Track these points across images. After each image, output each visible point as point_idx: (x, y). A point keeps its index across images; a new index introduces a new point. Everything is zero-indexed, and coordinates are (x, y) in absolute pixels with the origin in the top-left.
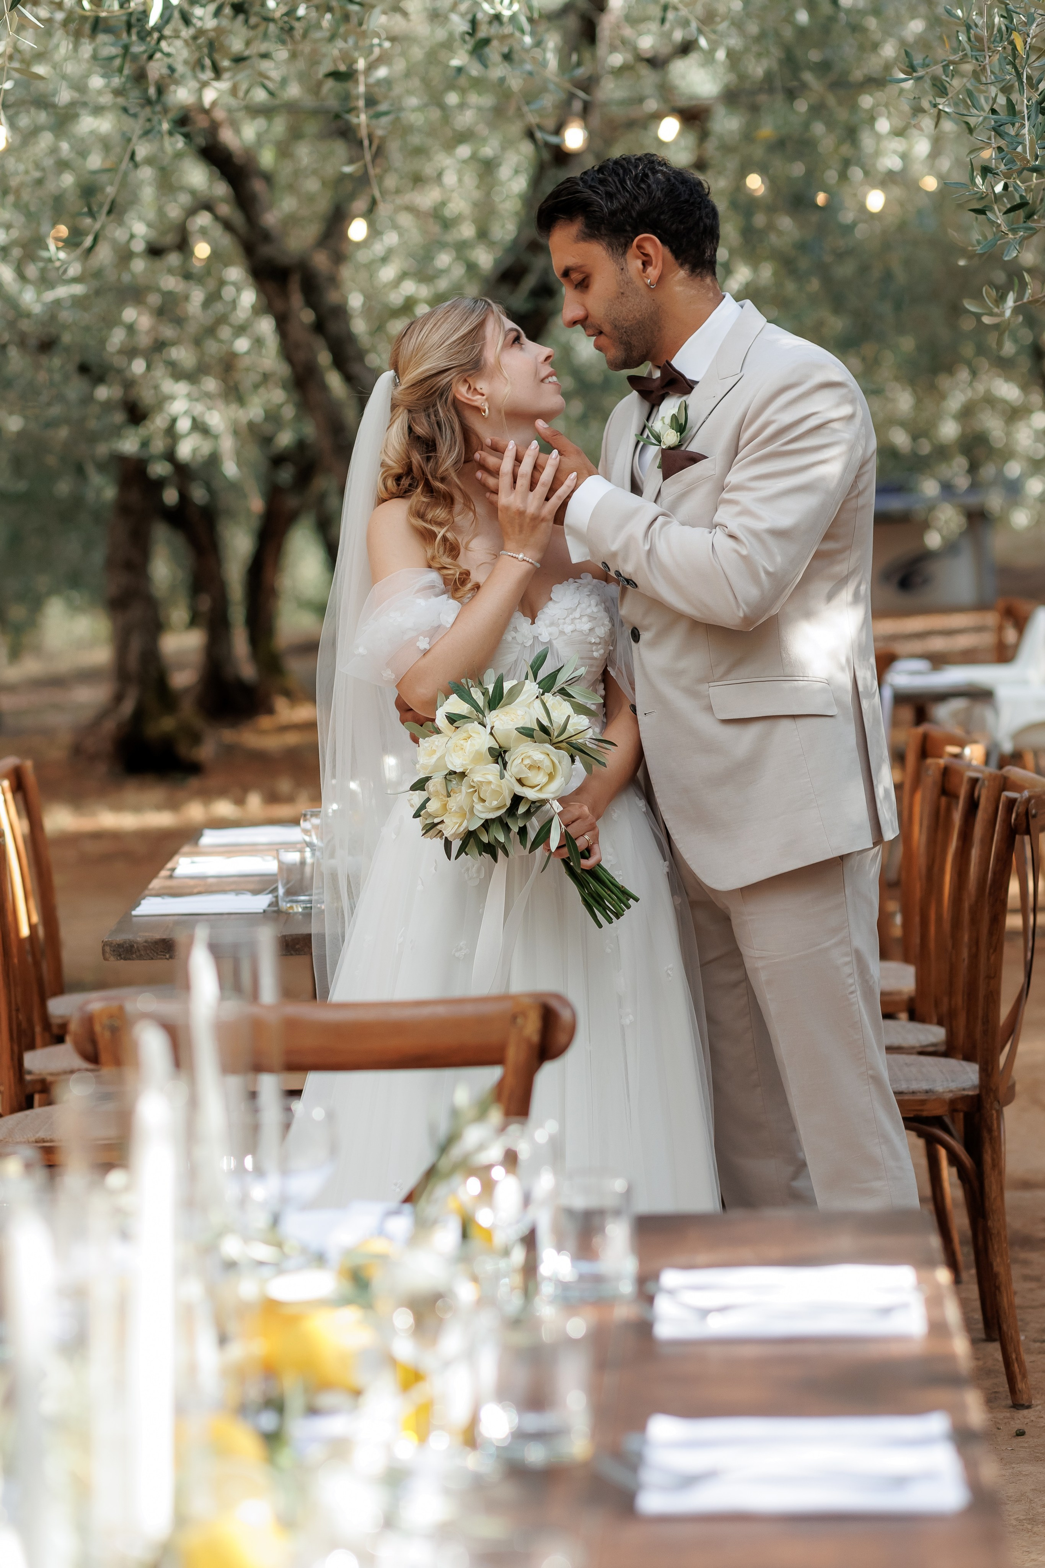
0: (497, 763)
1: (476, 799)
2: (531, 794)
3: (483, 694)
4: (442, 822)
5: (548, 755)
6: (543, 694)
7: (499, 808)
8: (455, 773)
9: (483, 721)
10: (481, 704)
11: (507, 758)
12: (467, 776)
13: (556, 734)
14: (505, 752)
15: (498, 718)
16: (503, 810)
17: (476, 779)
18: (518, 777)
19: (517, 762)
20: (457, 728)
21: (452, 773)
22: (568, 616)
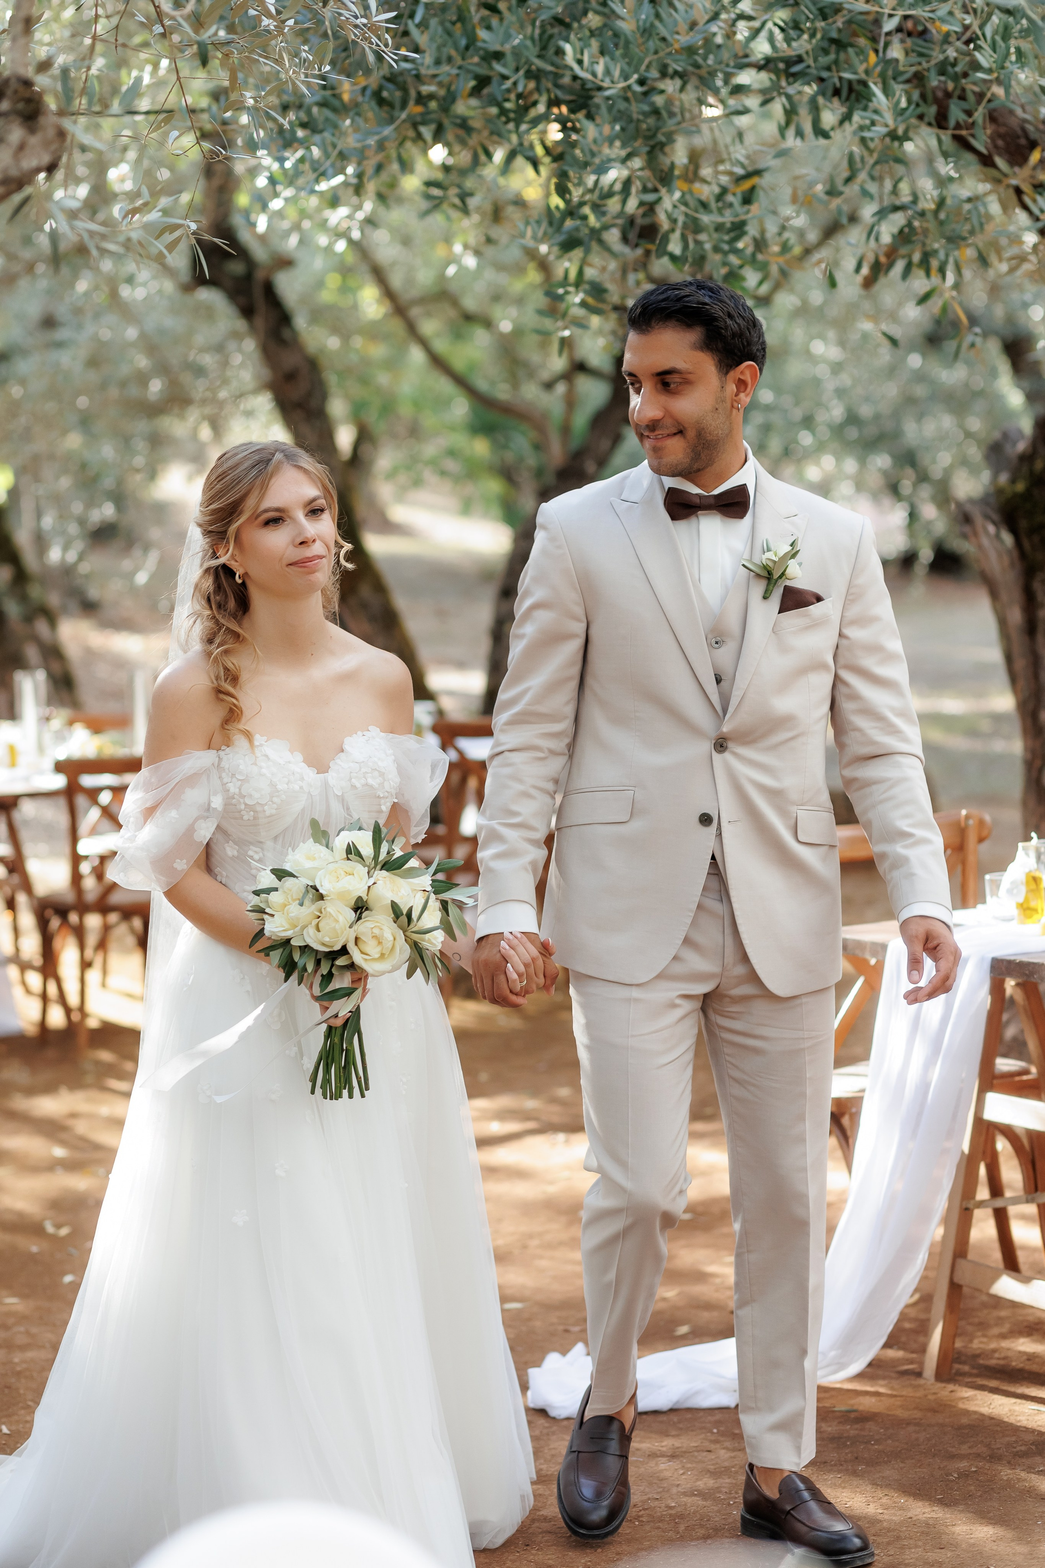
0: (356, 912)
1: (314, 923)
2: (357, 957)
3: (389, 853)
4: (272, 916)
5: (395, 939)
6: (431, 892)
7: (324, 944)
8: (317, 890)
9: (371, 872)
10: (381, 858)
11: (364, 915)
12: (324, 900)
13: (414, 930)
14: (367, 909)
15: (383, 879)
16: (327, 950)
17: (328, 909)
18: (359, 936)
19: (369, 925)
20: (348, 859)
21: (315, 888)
22: (360, 770)
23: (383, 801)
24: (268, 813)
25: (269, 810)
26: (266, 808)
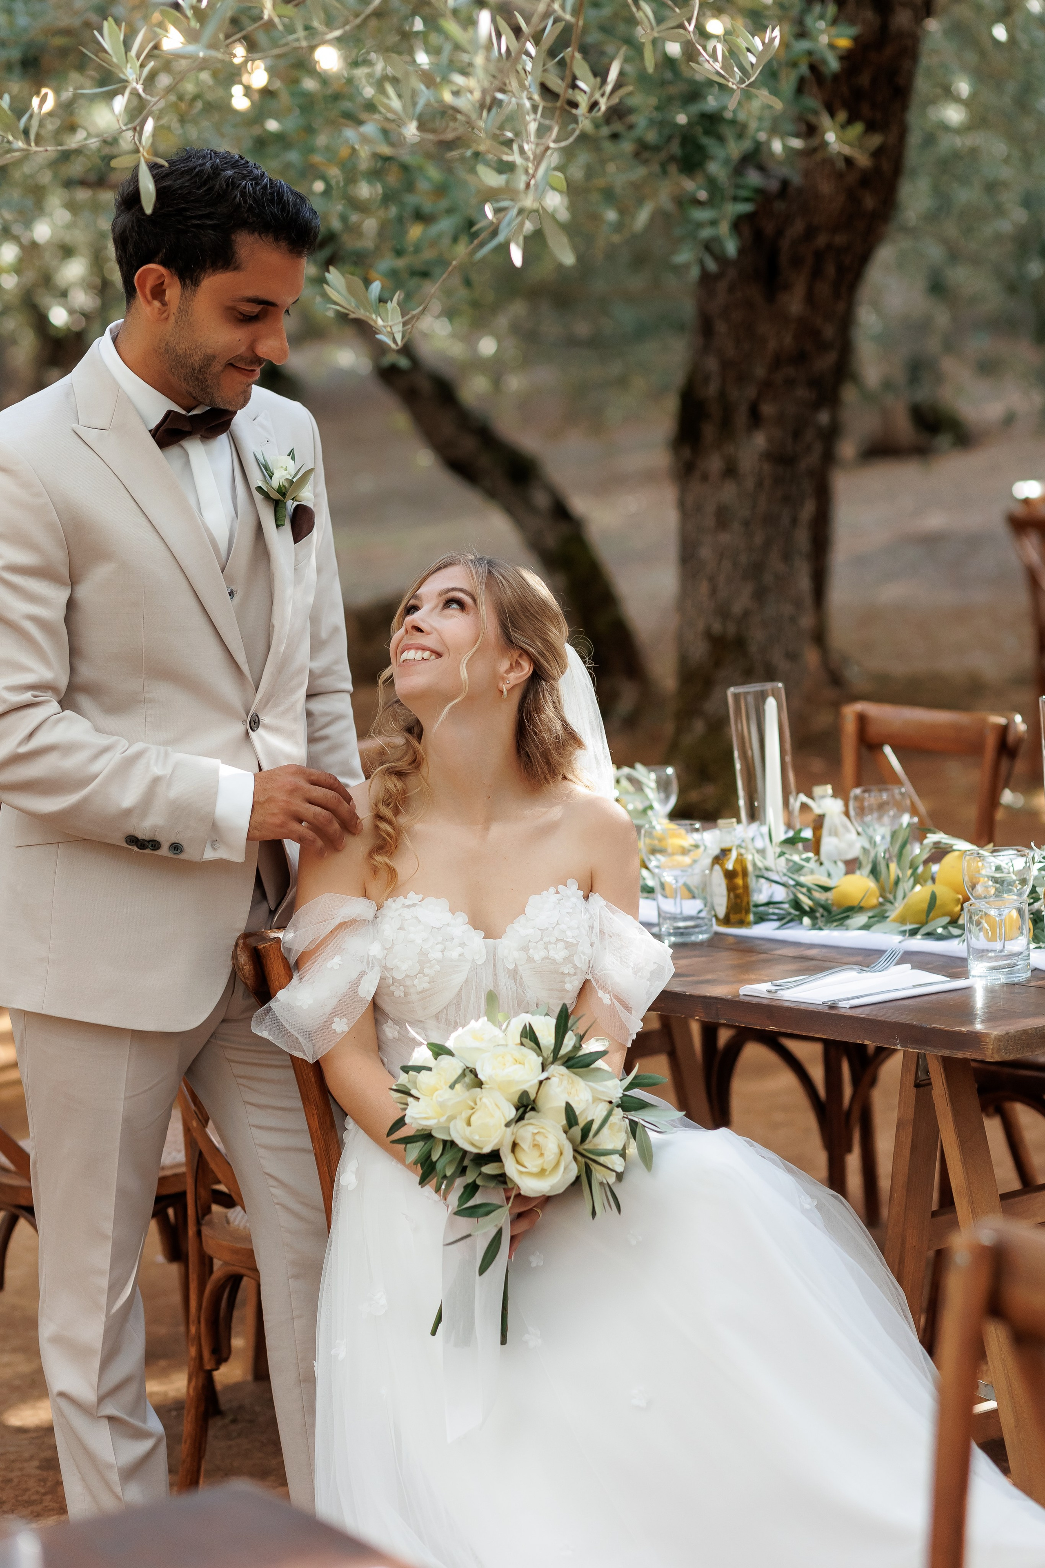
0: (517, 1110)
1: (465, 1115)
2: (510, 1167)
3: (574, 1047)
4: (418, 1099)
5: (561, 1154)
6: (618, 1106)
7: (473, 1145)
8: (476, 1075)
9: (546, 1066)
10: (563, 1051)
11: (527, 1116)
12: (481, 1088)
13: (586, 1147)
14: (533, 1109)
15: (561, 1077)
16: (475, 1151)
17: (484, 1100)
18: (518, 1141)
19: (532, 1129)
20: (522, 1044)
21: (474, 1072)
22: (541, 939)
23: (567, 979)
24: (419, 988)
25: (421, 984)
26: (416, 982)
